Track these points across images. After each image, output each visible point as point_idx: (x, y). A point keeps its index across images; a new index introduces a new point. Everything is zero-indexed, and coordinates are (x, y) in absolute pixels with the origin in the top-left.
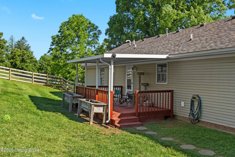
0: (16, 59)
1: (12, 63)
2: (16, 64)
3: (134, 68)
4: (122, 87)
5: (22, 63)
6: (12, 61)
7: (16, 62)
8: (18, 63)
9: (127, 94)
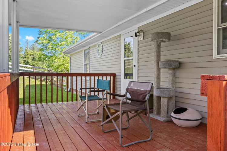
0: (28, 58)
1: (25, 61)
2: (28, 62)
3: (138, 32)
4: (114, 75)
5: (32, 61)
6: (25, 59)
7: (28, 60)
8: (30, 61)
9: (127, 90)
